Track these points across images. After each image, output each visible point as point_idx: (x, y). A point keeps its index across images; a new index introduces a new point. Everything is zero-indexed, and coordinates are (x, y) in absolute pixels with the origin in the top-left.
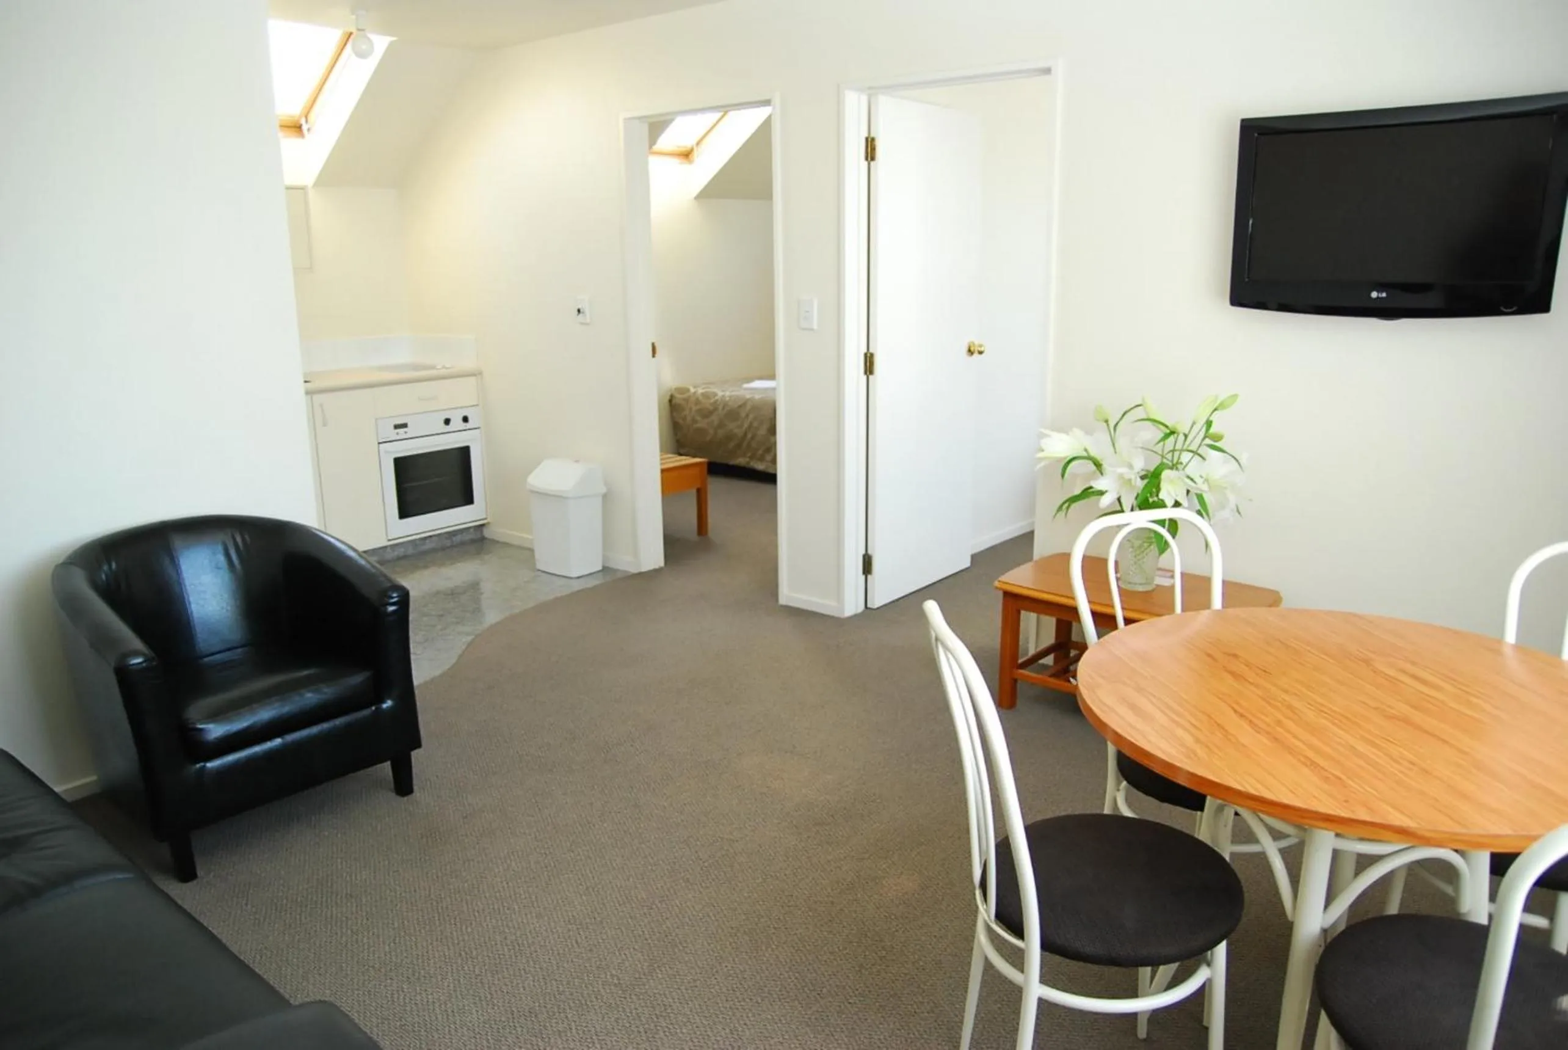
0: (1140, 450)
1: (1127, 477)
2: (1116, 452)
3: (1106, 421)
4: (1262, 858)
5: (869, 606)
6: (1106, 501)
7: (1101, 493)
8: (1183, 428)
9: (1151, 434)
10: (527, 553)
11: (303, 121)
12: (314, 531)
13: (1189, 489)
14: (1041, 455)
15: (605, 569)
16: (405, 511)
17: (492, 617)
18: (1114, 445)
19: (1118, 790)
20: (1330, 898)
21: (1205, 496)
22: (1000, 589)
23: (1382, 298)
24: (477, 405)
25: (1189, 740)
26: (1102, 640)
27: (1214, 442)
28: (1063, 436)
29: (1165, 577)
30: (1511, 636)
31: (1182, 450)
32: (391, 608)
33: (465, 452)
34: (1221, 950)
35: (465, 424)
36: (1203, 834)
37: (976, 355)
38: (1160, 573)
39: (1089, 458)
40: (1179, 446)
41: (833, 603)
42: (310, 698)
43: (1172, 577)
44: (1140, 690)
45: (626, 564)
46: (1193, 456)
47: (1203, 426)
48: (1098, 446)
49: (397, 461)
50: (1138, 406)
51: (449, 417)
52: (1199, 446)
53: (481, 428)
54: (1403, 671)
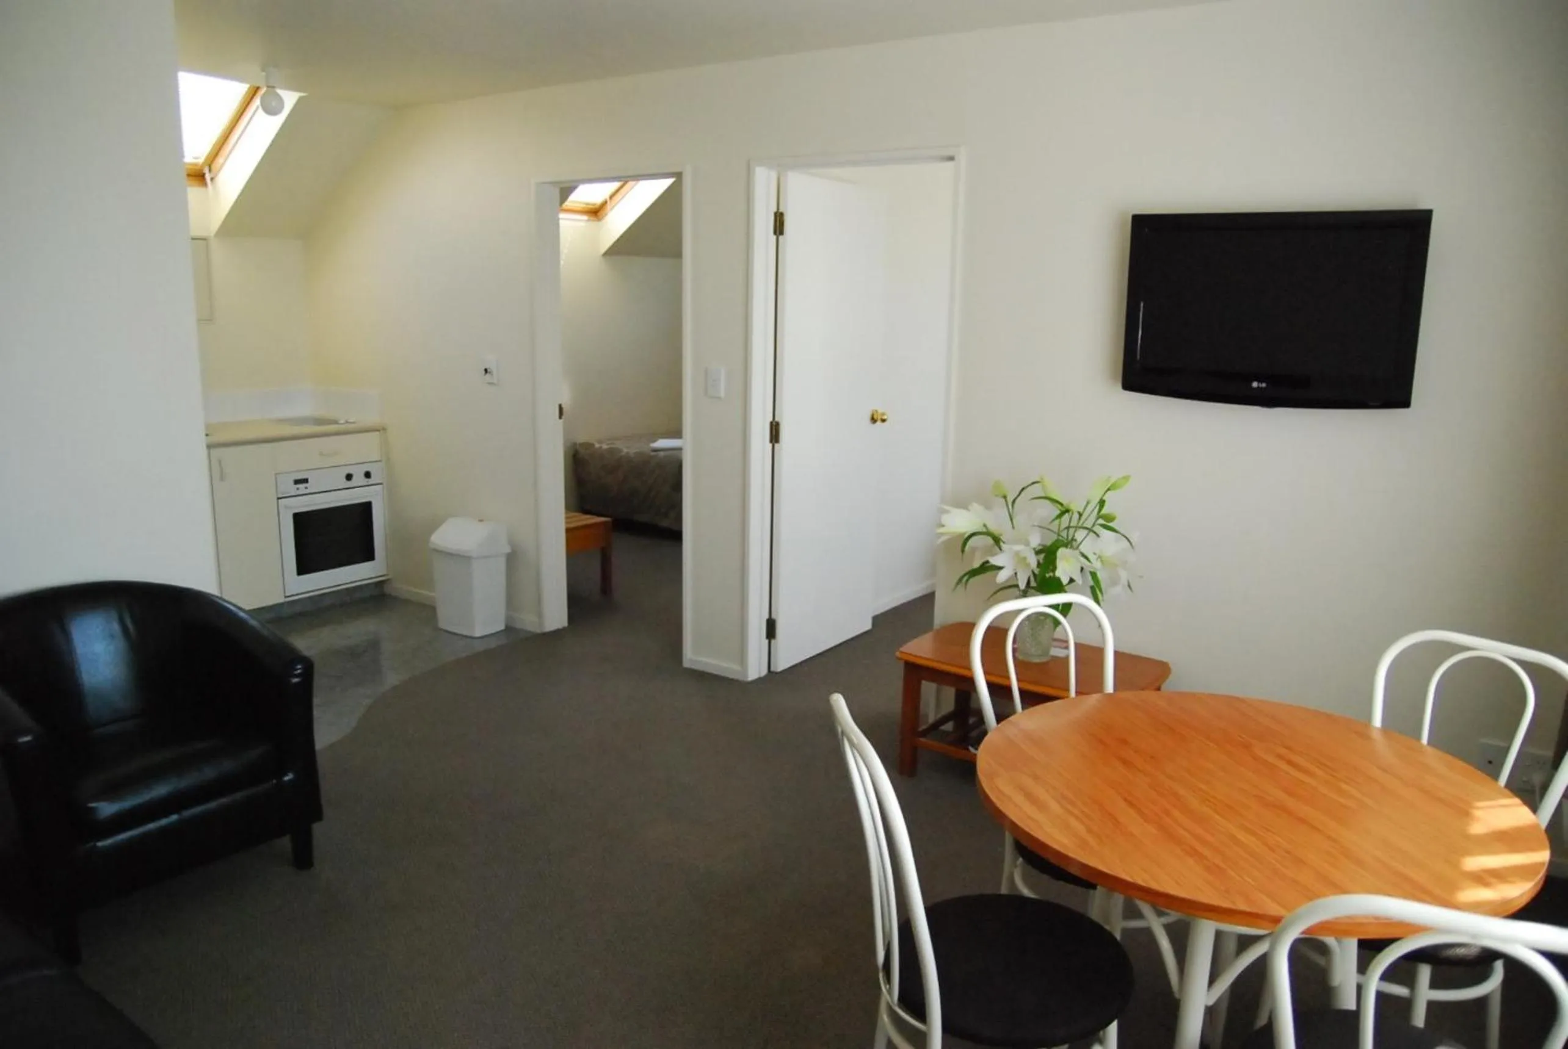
0: (1037, 528)
1: (1022, 555)
2: (1013, 527)
3: (1005, 497)
4: (1148, 933)
5: (772, 669)
6: (1002, 577)
7: (1000, 568)
8: (1076, 507)
9: (1049, 511)
10: (428, 611)
11: (206, 171)
12: (212, 598)
13: (1083, 566)
14: (942, 530)
15: (509, 629)
16: (303, 568)
17: (392, 679)
18: (1011, 519)
19: (1016, 866)
20: (1212, 981)
21: (1099, 575)
22: (900, 659)
23: (1262, 388)
24: (380, 461)
25: (1081, 829)
26: (999, 725)
27: (1107, 522)
28: (964, 512)
29: (1060, 647)
30: (1377, 721)
31: (1077, 528)
32: (295, 680)
33: (366, 508)
34: (1113, 1029)
35: (367, 480)
36: (1095, 913)
37: (879, 423)
38: (1055, 643)
39: (988, 533)
40: (1073, 524)
41: (736, 667)
42: (209, 773)
43: (1067, 648)
44: (1036, 778)
45: (528, 622)
46: (1088, 534)
47: (1097, 505)
48: (997, 521)
49: (298, 517)
50: (1033, 483)
51: (351, 472)
52: (1094, 525)
53: (385, 484)
54: (1280, 757)
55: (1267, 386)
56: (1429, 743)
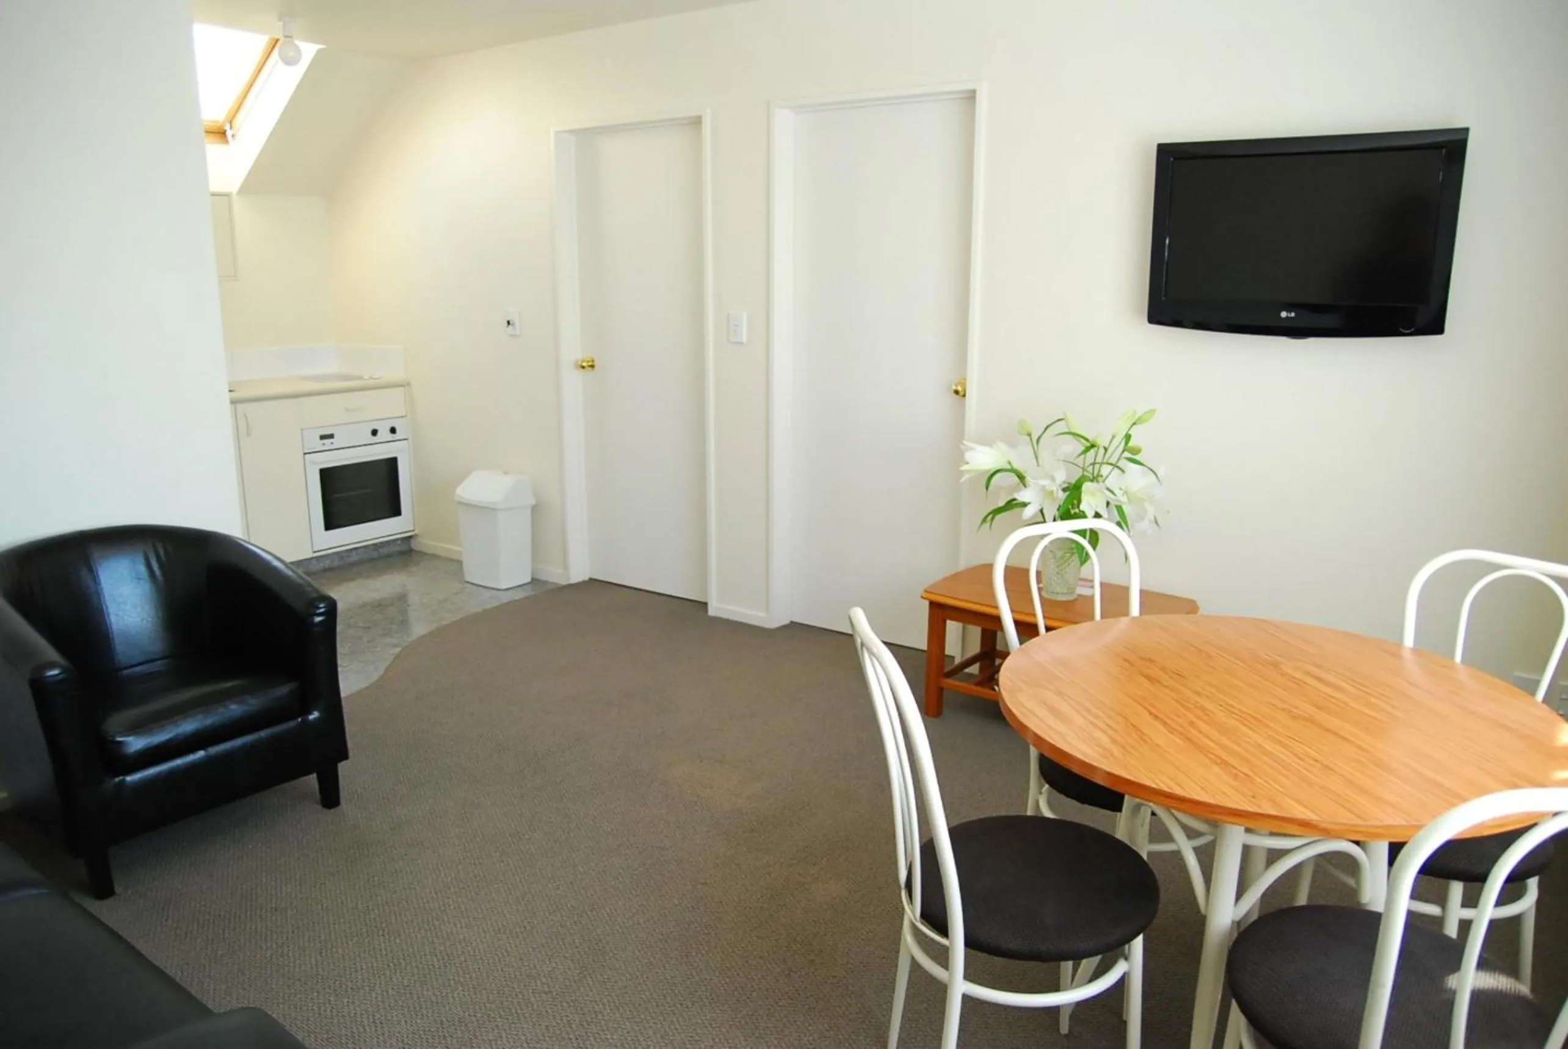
0: (1061, 463)
1: (1048, 489)
2: (1038, 465)
3: (1029, 435)
4: (1177, 855)
6: (1028, 512)
7: (1025, 505)
8: (1102, 442)
9: (1073, 447)
10: (455, 565)
11: (227, 127)
12: (238, 541)
13: (1109, 500)
14: (966, 467)
15: (534, 581)
16: (329, 525)
17: (419, 629)
18: (1037, 458)
19: (1041, 793)
20: (1240, 894)
21: (1124, 507)
22: (925, 598)
23: (1291, 317)
24: (404, 417)
25: (1104, 740)
26: (1023, 646)
27: (1132, 454)
28: (987, 449)
29: (1087, 587)
30: (1409, 641)
31: (1101, 464)
32: (318, 619)
33: (392, 463)
34: (1138, 943)
35: (394, 435)
36: (1121, 833)
38: (1080, 583)
39: (1013, 470)
40: (1099, 460)
41: (761, 614)
42: (234, 709)
43: (1092, 587)
44: (1060, 693)
45: (555, 575)
46: (1113, 469)
47: (1122, 439)
48: (1022, 459)
49: (323, 472)
50: (1059, 420)
51: (376, 428)
52: (1119, 459)
53: (410, 439)
54: (1308, 673)
55: (1296, 315)
56: (1463, 661)
